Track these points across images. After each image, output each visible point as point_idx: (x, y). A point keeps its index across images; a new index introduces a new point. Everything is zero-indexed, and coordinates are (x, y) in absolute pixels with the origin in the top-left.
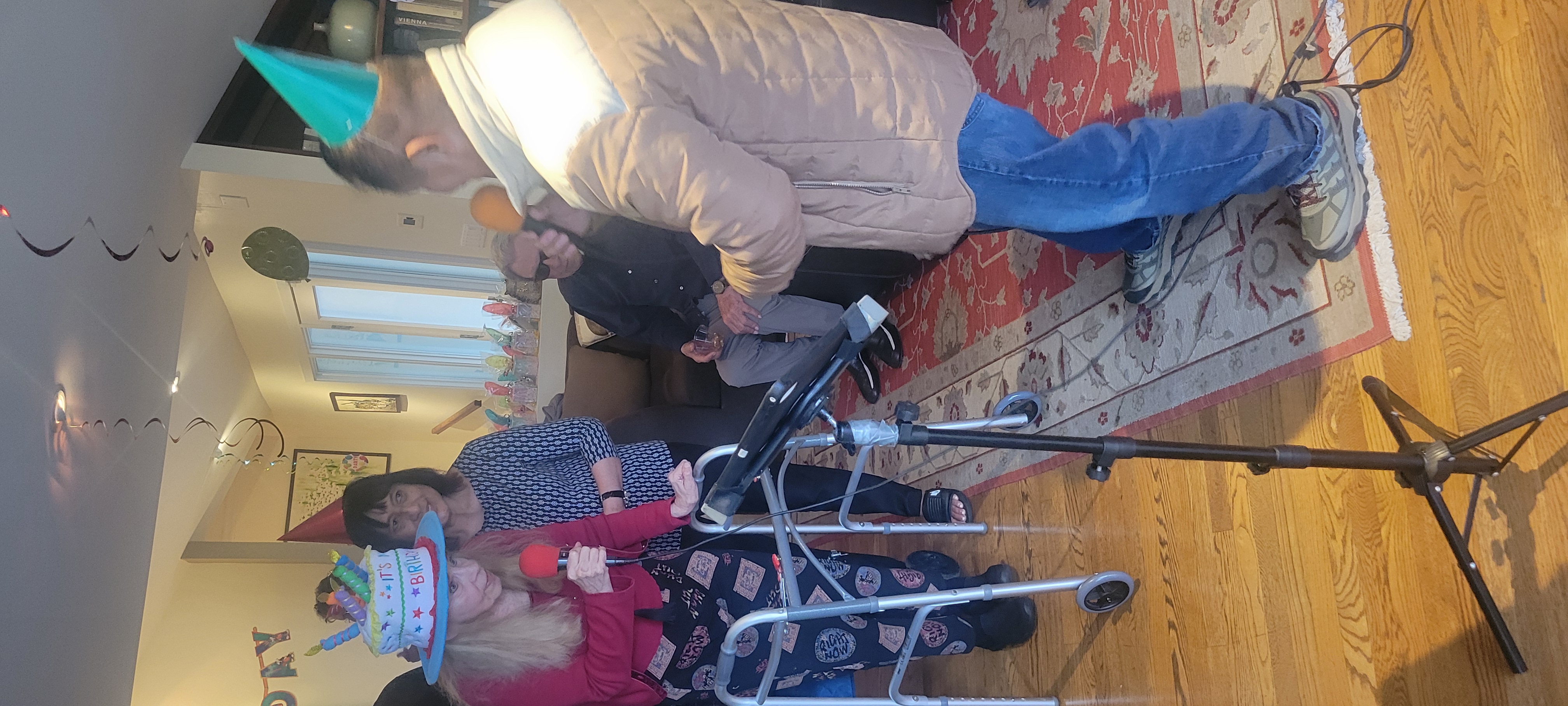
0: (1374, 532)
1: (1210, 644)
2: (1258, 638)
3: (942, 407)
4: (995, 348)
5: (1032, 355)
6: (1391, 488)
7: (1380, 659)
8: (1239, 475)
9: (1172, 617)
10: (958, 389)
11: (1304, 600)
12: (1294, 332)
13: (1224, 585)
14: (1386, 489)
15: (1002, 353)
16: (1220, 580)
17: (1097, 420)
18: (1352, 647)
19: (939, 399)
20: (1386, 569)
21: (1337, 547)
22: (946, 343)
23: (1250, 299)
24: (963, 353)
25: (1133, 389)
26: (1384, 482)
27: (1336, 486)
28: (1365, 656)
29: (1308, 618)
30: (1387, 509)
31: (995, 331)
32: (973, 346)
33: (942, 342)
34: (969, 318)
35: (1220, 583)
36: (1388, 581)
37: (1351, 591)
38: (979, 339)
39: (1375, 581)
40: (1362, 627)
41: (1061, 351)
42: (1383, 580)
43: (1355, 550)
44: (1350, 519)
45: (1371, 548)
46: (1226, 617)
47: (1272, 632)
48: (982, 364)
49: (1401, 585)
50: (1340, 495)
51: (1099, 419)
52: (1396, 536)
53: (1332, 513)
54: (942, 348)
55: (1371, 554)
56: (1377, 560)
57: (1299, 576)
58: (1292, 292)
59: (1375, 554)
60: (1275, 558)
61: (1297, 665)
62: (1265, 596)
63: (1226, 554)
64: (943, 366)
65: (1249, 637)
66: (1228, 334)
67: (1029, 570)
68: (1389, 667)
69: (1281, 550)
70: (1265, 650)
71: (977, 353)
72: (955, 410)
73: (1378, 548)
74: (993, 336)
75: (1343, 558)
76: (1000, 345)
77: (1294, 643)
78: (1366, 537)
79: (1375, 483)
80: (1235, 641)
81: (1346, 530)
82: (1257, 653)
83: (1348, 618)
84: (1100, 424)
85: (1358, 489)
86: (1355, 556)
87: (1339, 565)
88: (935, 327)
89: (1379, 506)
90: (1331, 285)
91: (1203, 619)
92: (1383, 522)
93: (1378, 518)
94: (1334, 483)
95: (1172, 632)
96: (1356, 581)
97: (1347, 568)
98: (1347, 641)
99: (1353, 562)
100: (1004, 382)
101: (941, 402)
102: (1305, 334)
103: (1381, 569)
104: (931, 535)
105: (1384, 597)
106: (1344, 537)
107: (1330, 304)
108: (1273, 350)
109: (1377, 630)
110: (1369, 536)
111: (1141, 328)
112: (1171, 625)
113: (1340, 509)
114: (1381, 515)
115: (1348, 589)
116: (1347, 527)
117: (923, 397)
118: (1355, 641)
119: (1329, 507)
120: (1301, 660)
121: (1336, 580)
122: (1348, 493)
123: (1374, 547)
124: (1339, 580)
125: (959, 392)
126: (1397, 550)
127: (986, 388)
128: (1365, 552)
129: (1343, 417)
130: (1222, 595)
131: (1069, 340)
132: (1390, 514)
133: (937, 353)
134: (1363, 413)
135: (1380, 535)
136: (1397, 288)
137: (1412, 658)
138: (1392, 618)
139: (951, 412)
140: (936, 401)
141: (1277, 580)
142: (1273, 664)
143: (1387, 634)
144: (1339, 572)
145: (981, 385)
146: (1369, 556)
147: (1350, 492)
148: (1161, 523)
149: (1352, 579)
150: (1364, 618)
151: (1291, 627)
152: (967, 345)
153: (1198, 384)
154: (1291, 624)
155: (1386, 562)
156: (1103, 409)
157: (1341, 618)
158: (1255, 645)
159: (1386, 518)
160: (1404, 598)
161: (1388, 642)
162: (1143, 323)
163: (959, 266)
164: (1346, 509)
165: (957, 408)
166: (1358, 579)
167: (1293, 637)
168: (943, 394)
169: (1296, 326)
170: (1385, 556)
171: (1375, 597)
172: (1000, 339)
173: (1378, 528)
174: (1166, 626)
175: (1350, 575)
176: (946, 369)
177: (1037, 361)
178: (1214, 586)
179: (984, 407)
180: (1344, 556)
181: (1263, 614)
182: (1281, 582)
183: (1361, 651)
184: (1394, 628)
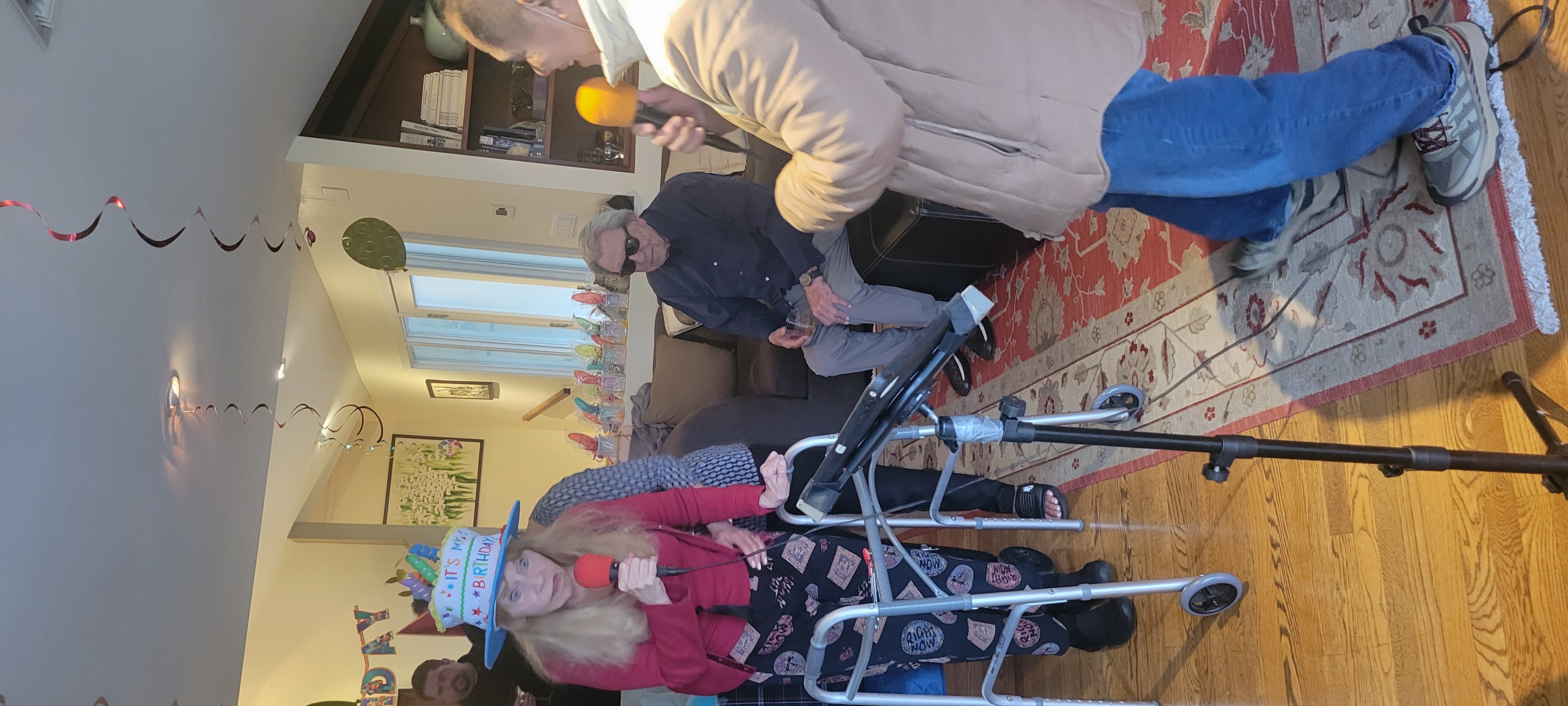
0: (1513, 539)
1: (1326, 653)
2: (1381, 648)
3: (1036, 400)
4: (1093, 340)
5: (1133, 347)
6: (1534, 493)
7: (1520, 675)
8: (1361, 476)
9: (1284, 622)
10: (1054, 381)
11: (1432, 609)
12: (1425, 324)
13: (1343, 590)
14: (1528, 494)
15: (1100, 345)
16: (1337, 585)
17: (1203, 415)
18: (1487, 660)
19: (1033, 391)
20: (1526, 579)
21: (1471, 554)
22: (1040, 334)
23: (1376, 289)
24: (1059, 344)
25: (1244, 384)
26: (1525, 484)
27: (1471, 489)
28: (1502, 671)
29: (1437, 628)
30: (1528, 515)
31: (1093, 322)
32: (1071, 337)
33: (1037, 333)
34: (1065, 310)
35: (1338, 589)
36: (1529, 592)
37: (1487, 602)
38: (1076, 330)
39: (1514, 592)
40: (1499, 640)
41: (1165, 343)
42: (1523, 593)
43: (1491, 557)
44: (1486, 525)
45: (1509, 556)
46: (1344, 624)
47: (1396, 642)
48: (1079, 356)
49: (1544, 596)
50: (1475, 498)
51: (1206, 415)
52: (1539, 542)
53: (1465, 517)
54: (1037, 339)
55: (1510, 562)
56: (1516, 569)
57: (1427, 584)
58: (1423, 282)
59: (1514, 562)
60: (1400, 563)
61: (1424, 678)
62: (1388, 604)
63: (1345, 558)
64: (1037, 358)
65: (1370, 646)
66: (1349, 326)
67: (1128, 569)
68: (1529, 684)
69: (1407, 556)
70: (1387, 660)
71: (1074, 344)
72: (1049, 403)
73: (1518, 556)
74: (1091, 328)
75: (1478, 566)
76: (1099, 336)
77: (1421, 655)
78: (1504, 543)
79: (1515, 486)
80: (1355, 651)
81: (1481, 536)
82: (1379, 664)
83: (1483, 630)
84: (1207, 420)
85: (1497, 493)
86: (1491, 563)
87: (1473, 573)
88: (1029, 318)
89: (1520, 511)
90: (1467, 274)
91: (1319, 626)
92: (1525, 529)
93: (1519, 524)
94: (1468, 486)
95: (1285, 639)
96: (1492, 591)
97: (1482, 578)
98: (1480, 653)
99: (1489, 571)
100: (1103, 374)
101: (1035, 394)
102: (1437, 326)
103: (1521, 578)
104: (1023, 531)
105: (1524, 607)
106: (1479, 543)
107: (1466, 294)
108: (1401, 343)
109: (1516, 643)
110: (1508, 543)
111: (1252, 319)
112: (1283, 631)
113: (1475, 513)
114: (1522, 521)
115: (1482, 600)
116: (1482, 533)
117: (1016, 390)
118: (1490, 655)
119: (1463, 511)
120: (1429, 673)
121: (1470, 590)
122: (1484, 496)
123: (1513, 555)
124: (1472, 591)
125: (1054, 385)
126: (1539, 558)
127: (1083, 381)
128: (1504, 561)
129: (1480, 415)
130: (1340, 601)
131: (1174, 332)
132: (1533, 520)
133: (1032, 345)
134: (1502, 410)
135: (1521, 542)
136: (1544, 276)
137: (1556, 674)
138: (1532, 631)
139: (1046, 406)
140: (1030, 394)
141: (1402, 587)
142: (1397, 676)
143: (1527, 648)
144: (1473, 580)
145: (1077, 377)
146: (1507, 565)
147: (1487, 495)
148: (1273, 523)
149: (1488, 588)
150: (1501, 630)
151: (1418, 638)
152: (1063, 337)
153: (1316, 379)
154: (1417, 635)
155: (1527, 571)
156: (1210, 404)
157: (1474, 629)
158: (1377, 654)
159: (1528, 524)
160: (1547, 611)
161: (1528, 657)
162: (1255, 315)
163: (1055, 254)
164: (1482, 514)
165: (1052, 402)
166: (1495, 589)
167: (1420, 648)
168: (1037, 387)
169: (1428, 318)
170: (1526, 565)
171: (1514, 608)
172: (1098, 330)
173: (1518, 534)
174: (1278, 631)
175: (1486, 583)
176: (1040, 361)
177: (1138, 353)
178: (1332, 591)
179: (1080, 400)
180: (1479, 564)
181: (1387, 622)
182: (1407, 589)
183: (1497, 665)
184: (1536, 642)
